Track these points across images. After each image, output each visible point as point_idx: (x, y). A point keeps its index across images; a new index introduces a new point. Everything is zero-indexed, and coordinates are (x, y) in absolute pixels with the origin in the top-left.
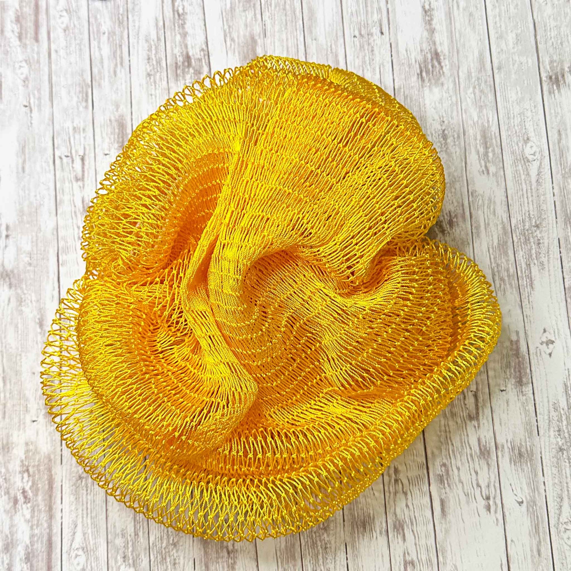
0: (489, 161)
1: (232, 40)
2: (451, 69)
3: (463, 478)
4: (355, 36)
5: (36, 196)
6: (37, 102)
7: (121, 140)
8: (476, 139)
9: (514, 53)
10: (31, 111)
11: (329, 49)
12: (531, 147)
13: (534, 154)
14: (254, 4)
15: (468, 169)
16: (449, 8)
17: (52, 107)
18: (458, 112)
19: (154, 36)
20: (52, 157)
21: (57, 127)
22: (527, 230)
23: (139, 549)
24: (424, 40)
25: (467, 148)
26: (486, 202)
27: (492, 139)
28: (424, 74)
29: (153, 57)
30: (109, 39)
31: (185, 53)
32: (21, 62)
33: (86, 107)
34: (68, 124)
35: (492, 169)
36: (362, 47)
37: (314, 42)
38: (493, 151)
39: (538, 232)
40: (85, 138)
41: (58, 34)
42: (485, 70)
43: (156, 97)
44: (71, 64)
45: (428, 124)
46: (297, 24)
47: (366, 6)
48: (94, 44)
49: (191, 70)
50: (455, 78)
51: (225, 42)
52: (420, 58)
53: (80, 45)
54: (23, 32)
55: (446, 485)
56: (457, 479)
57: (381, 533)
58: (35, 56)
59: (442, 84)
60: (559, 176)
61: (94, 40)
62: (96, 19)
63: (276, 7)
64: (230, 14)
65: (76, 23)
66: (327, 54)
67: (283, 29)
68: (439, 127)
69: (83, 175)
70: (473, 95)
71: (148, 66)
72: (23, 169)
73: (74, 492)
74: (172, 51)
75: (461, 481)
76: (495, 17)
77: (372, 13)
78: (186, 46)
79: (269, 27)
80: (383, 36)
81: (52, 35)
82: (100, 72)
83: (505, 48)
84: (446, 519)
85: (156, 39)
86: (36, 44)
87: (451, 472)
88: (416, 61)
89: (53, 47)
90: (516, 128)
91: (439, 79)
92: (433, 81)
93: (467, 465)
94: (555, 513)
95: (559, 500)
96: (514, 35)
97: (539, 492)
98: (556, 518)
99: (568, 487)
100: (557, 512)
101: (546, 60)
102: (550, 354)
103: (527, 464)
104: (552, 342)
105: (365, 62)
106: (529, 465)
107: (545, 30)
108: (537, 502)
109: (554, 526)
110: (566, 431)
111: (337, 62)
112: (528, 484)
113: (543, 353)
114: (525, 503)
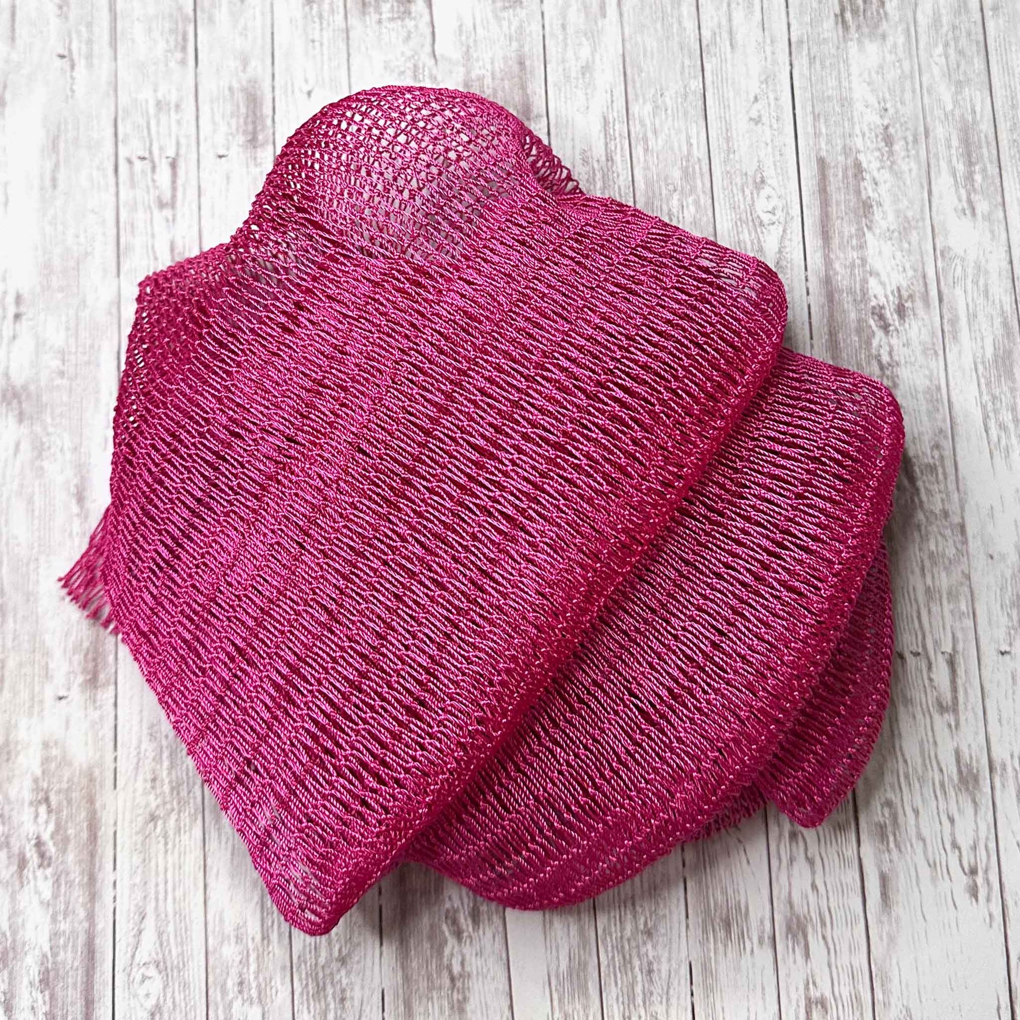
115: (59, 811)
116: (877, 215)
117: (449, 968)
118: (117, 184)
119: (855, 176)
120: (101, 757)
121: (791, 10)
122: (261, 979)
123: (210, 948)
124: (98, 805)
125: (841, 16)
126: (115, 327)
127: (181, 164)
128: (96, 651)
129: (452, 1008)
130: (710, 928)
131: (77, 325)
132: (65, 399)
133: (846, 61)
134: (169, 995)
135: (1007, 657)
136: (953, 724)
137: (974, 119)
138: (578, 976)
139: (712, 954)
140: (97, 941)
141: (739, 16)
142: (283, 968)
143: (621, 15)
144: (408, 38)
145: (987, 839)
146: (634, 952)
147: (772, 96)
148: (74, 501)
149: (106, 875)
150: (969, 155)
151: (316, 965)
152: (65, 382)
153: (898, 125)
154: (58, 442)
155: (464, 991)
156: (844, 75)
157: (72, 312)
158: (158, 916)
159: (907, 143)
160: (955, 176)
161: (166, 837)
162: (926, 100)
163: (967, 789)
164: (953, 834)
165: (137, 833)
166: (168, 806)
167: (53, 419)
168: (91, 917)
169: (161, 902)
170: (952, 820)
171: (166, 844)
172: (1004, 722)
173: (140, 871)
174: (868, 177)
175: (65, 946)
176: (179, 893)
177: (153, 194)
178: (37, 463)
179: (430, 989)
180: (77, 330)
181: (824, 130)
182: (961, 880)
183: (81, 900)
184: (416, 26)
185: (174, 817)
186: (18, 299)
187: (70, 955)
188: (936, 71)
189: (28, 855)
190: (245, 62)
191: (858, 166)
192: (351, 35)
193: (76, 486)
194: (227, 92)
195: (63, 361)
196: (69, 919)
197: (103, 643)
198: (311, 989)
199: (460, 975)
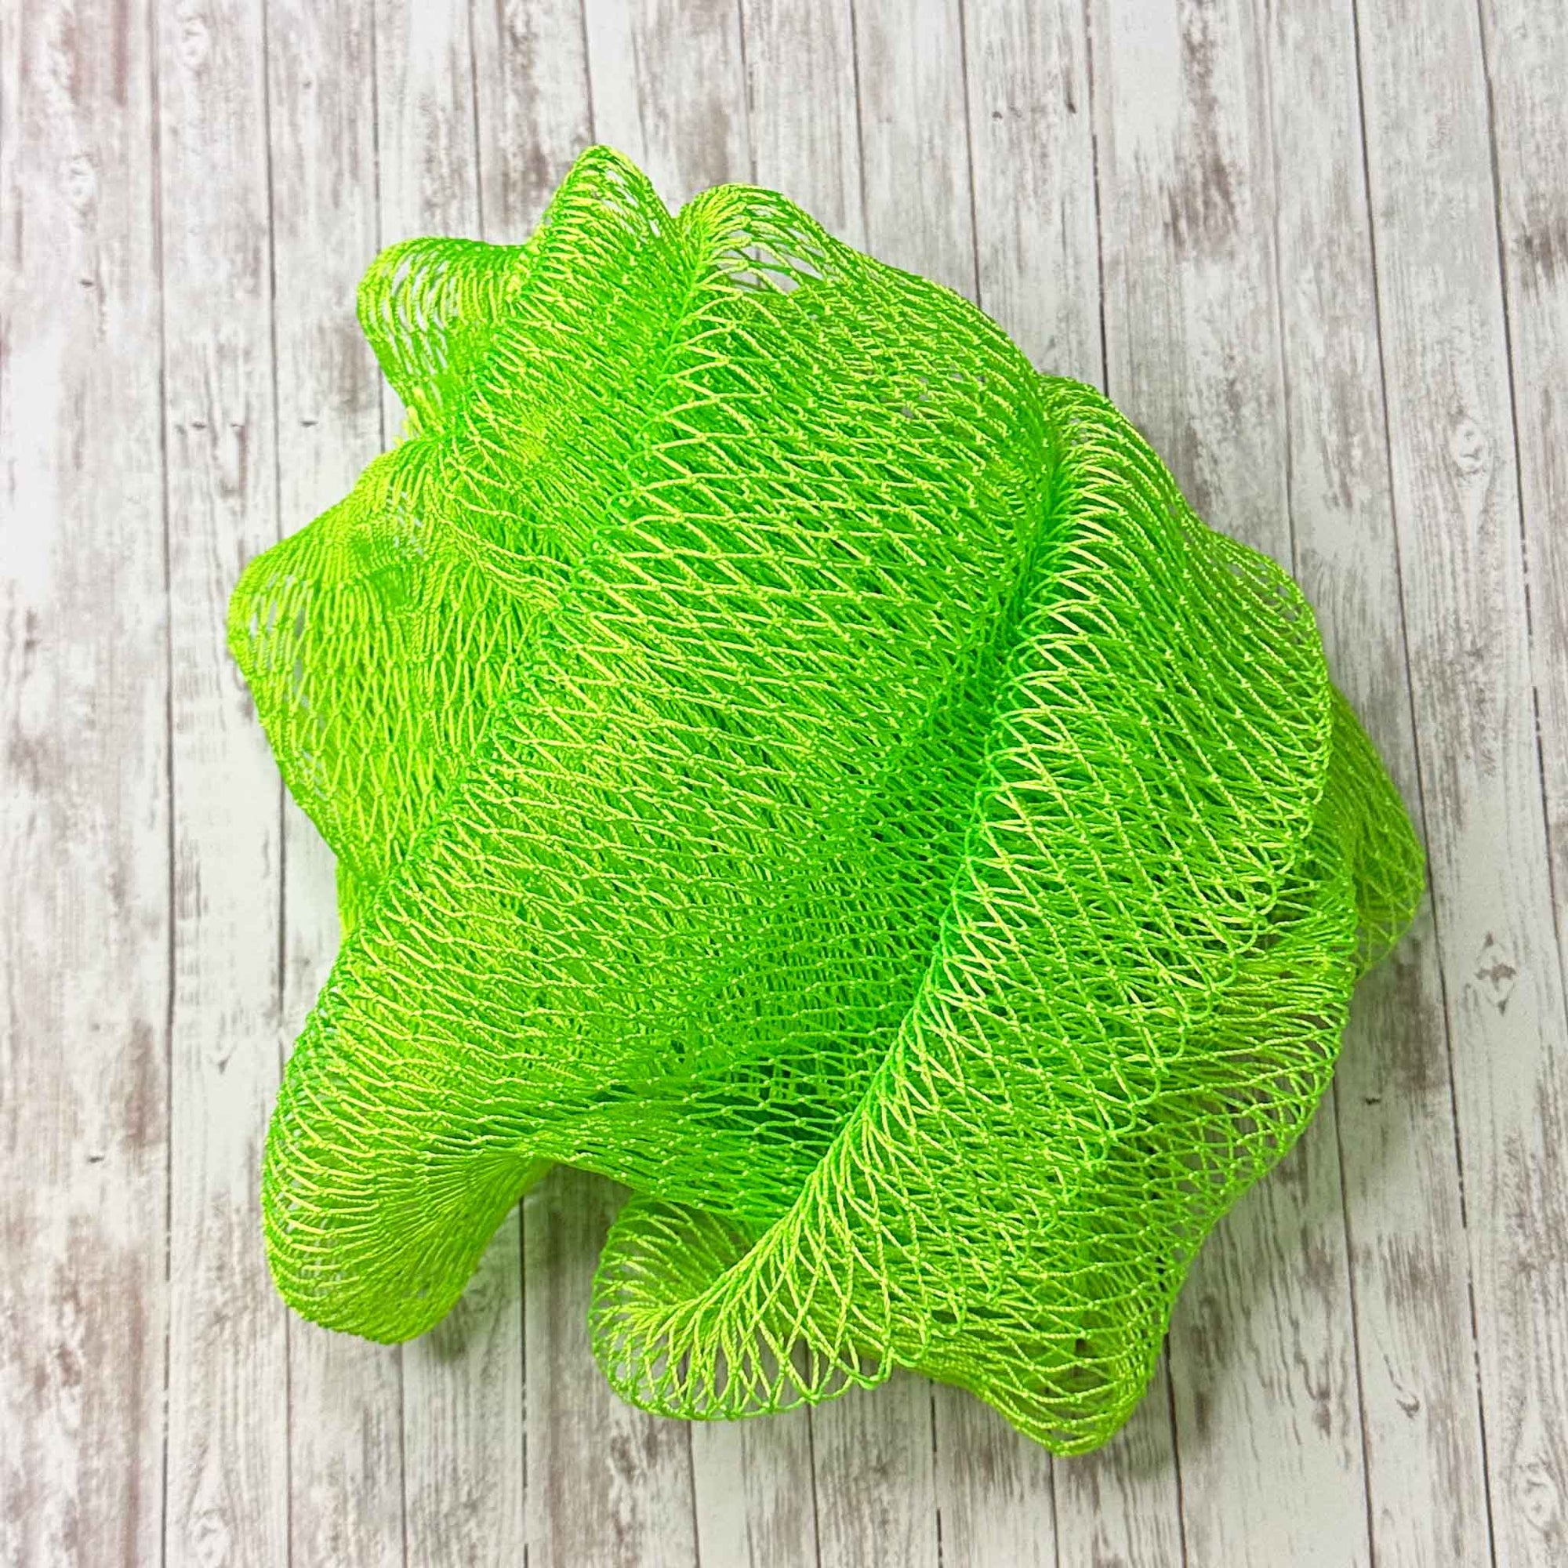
0: (1352, 470)
1: (662, 114)
2: (1257, 212)
3: (1259, 1339)
4: (997, 115)
5: (110, 534)
6: (117, 271)
7: (348, 384)
8: (1318, 410)
9: (1432, 172)
10: (102, 297)
11: (926, 146)
12: (1469, 434)
13: (1475, 455)
14: (724, 16)
15: (1294, 492)
16: (1258, 41)
17: (161, 286)
18: (1271, 332)
19: (444, 96)
20: (157, 426)
21: (173, 344)
22: (1451, 664)
23: (376, 1516)
24: (1187, 129)
25: (1294, 431)
26: (1342, 584)
27: (1361, 410)
28: (1183, 225)
29: (442, 155)
30: (320, 102)
31: (529, 147)
32: (76, 158)
33: (254, 291)
34: (204, 337)
35: (1361, 493)
36: (1015, 144)
37: (885, 125)
39: (1479, 669)
40: (249, 375)
41: (180, 83)
42: (1349, 219)
44: (214, 167)
45: (1189, 364)
46: (841, 75)
47: (1031, 31)
48: (280, 113)
50: (1266, 239)
51: (642, 117)
52: (1173, 180)
53: (240, 114)
54: (84, 75)
55: (1213, 1355)
56: (1241, 1340)
57: (1034, 1484)
58: (116, 143)
59: (1232, 255)
60: (1543, 517)
61: (280, 101)
62: (286, 44)
63: (782, 25)
64: (656, 43)
65: (230, 54)
66: (919, 164)
67: (802, 87)
68: (1221, 374)
69: (243, 479)
70: (1313, 288)
71: (427, 181)
72: (77, 457)
73: (200, 1356)
74: (495, 139)
75: (1252, 1347)
76: (1382, 68)
77: (1046, 49)
78: (534, 129)
79: (761, 81)
80: (1074, 117)
81: (163, 85)
82: (294, 195)
83: (1405, 157)
84: (1207, 1447)
85: (450, 107)
86: (118, 111)
87: (1226, 1321)
88: (1161, 188)
89: (165, 118)
90: (1429, 380)
91: (1222, 239)
92: (1207, 245)
93: (1271, 1304)
94: (1504, 1440)
95: (1514, 1403)
96: (1433, 121)
97: (1461, 1382)
98: (1507, 1452)
99: (1539, 1368)
100: (1510, 1436)
101: (1517, 192)
102: (1502, 1006)
103: (1431, 1305)
104: (1509, 972)
105: (1021, 186)
106: (1437, 1305)
107: (1519, 111)
108: (1456, 1409)
109: (1501, 1474)
110: (1539, 1216)
111: (947, 186)
112: (1435, 1359)
113: (1482, 1001)
114: (1423, 1408)
115: (91, 1309)
116: (1216, 506)
117: (616, 1517)
118: (164, 464)
119: (1187, 451)
120: (149, 1237)
121: (1102, 216)
122: (362, 1533)
123: (295, 1491)
124: (145, 1301)
125: (1173, 226)
126: (164, 660)
127: (253, 435)
128: (142, 1097)
130: (965, 1465)
131: (112, 657)
132: (96, 758)
133: (1179, 290)
134: (238, 1554)
135: (1376, 1107)
136: (1299, 1194)
137: (1354, 370)
138: (788, 1529)
139: (968, 1500)
140: (142, 1483)
141: (1029, 226)
142: (393, 1518)
143: (866, 225)
145: (1344, 1351)
146: (863, 1497)
147: (1073, 337)
148: (110, 897)
149: (154, 1395)
150: (1345, 420)
151: (437, 1512)
152: (95, 736)
153: (1248, 381)
154: (87, 815)
155: (635, 1546)
156: (1175, 309)
157: (104, 640)
158: (223, 1448)
159: (1260, 405)
160: (1325, 452)
161: (236, 1343)
162: (1288, 344)
163: (1318, 1284)
164: (1296, 1343)
165: (197, 1339)
166: (240, 1304)
167: (80, 786)
168: (133, 1451)
169: (229, 1431)
170: (1295, 1324)
171: (237, 1353)
172: (1370, 1196)
173: (200, 1389)
174: (1203, 451)
175: (98, 1490)
176: (253, 1419)
177: (214, 477)
178: (60, 845)
179: (589, 1545)
180: (111, 664)
181: (1145, 387)
182: (1308, 1406)
183: (120, 1428)
185: (247, 1318)
186: (31, 621)
187: (104, 1501)
188: (1304, 304)
189: (49, 1369)
190: (341, 291)
191: (1191, 437)
193: (113, 876)
194: (315, 332)
195: (93, 706)
196: (104, 1453)
197: (152, 1087)
198: (430, 1544)
199: (630, 1527)
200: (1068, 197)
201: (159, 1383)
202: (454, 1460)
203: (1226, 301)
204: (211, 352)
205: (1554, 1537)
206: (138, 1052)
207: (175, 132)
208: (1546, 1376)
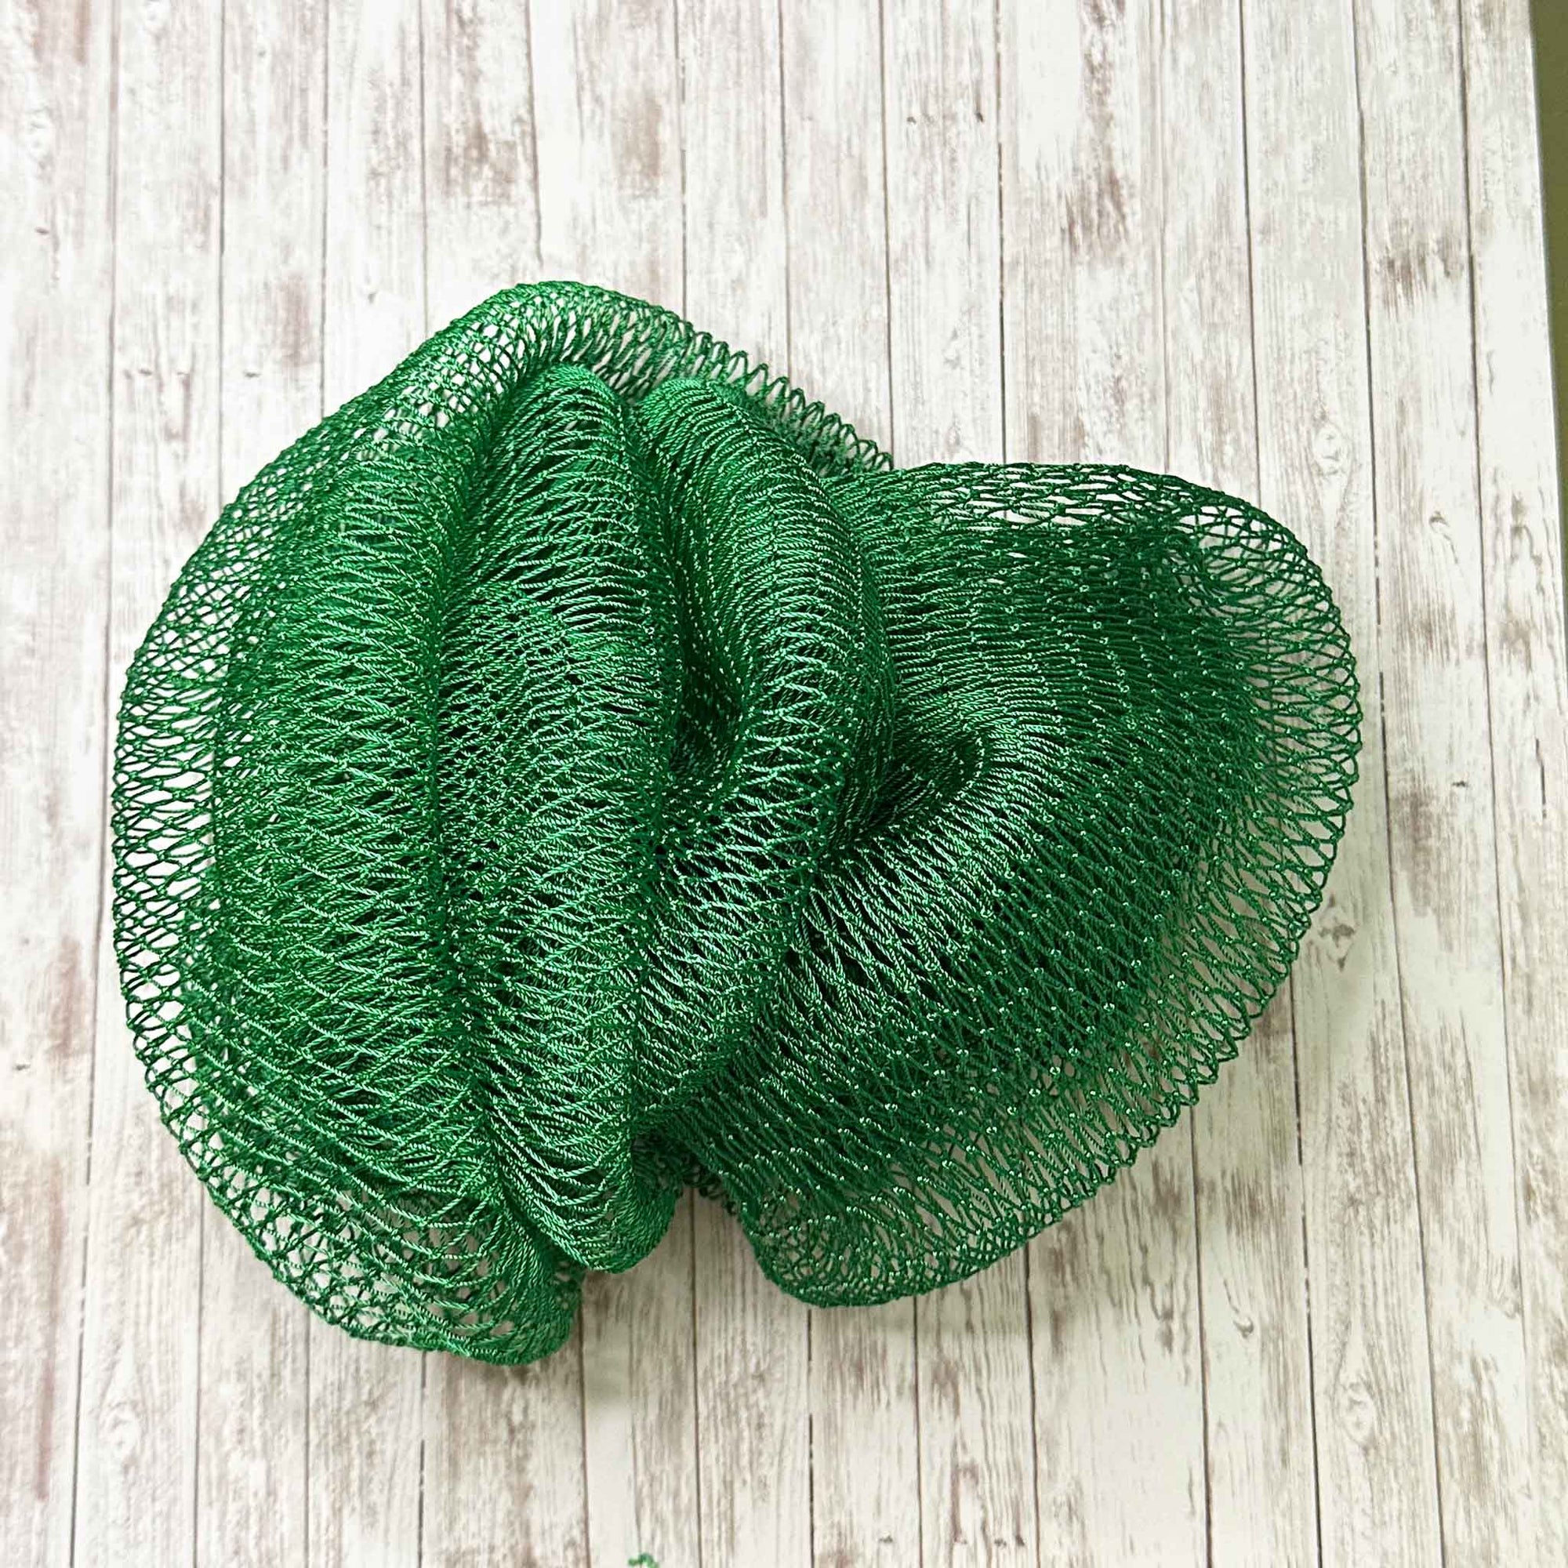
1: (598, 100)
2: (1144, 225)
3: (1111, 1264)
4: (911, 120)
5: (56, 472)
6: (72, 221)
7: (291, 339)
8: (1195, 409)
9: (1305, 194)
10: (56, 245)
11: (844, 147)
12: (1330, 438)
13: (1335, 457)
14: (659, 12)
16: (1153, 65)
17: (114, 238)
18: (1155, 334)
19: (392, 72)
20: (106, 371)
21: (122, 292)
24: (1085, 142)
25: (1173, 428)
27: (1234, 411)
28: (1078, 231)
29: (388, 127)
30: (273, 70)
31: (471, 124)
32: (37, 112)
33: (204, 247)
34: (154, 288)
36: (927, 149)
37: (807, 124)
38: (1236, 441)
40: (196, 327)
41: (140, 47)
42: (1230, 233)
43: (390, 233)
44: (169, 127)
45: (1080, 362)
46: (768, 74)
47: (945, 44)
48: (234, 80)
49: (487, 172)
50: (1153, 247)
51: (580, 104)
52: (1071, 189)
53: (196, 79)
54: (47, 32)
55: (1068, 1277)
56: (1095, 1263)
57: (900, 1393)
58: (76, 101)
59: (1122, 261)
60: (1394, 517)
61: (236, 68)
62: (242, 15)
63: (713, 24)
64: (595, 36)
65: (188, 20)
66: (838, 161)
67: (730, 84)
68: (1109, 372)
69: (186, 426)
70: (1195, 295)
71: (373, 152)
72: (27, 397)
74: (440, 115)
75: (1105, 1270)
76: (1264, 97)
77: (959, 62)
78: (477, 108)
79: (693, 75)
80: (983, 126)
81: (123, 50)
82: (244, 158)
83: (1283, 180)
84: (1061, 1363)
85: (397, 82)
86: (79, 69)
87: (1081, 1247)
88: (1059, 196)
89: (124, 78)
90: (1296, 385)
91: (1113, 247)
92: (1099, 251)
93: (1121, 1228)
94: (1330, 1361)
95: (1340, 1328)
96: (1309, 147)
97: (1292, 1306)
98: (1331, 1374)
99: (1363, 1296)
100: (1335, 1357)
101: (1381, 216)
102: (1342, 963)
103: (1268, 1233)
104: (1349, 932)
105: (931, 188)
106: (1273, 1235)
107: (1388, 141)
108: (1287, 1331)
109: (1326, 1392)
110: (1368, 1156)
111: (862, 183)
112: (1269, 1285)
113: (1324, 957)
114: (1257, 1332)
115: (13, 1211)
117: (508, 1416)
118: (111, 406)
119: (1075, 441)
120: (71, 1144)
121: (1005, 219)
122: (267, 1426)
123: (204, 1387)
124: (64, 1203)
125: (1068, 231)
126: (104, 593)
127: (197, 383)
129: (509, 1467)
130: (837, 1374)
131: (53, 589)
132: (35, 684)
133: (1072, 292)
134: (148, 1444)
137: (1229, 373)
138: (670, 1430)
139: (838, 1405)
140: (58, 1375)
141: (937, 225)
142: (296, 1413)
143: (786, 214)
144: (505, 230)
145: (1187, 1276)
146: (742, 1401)
147: (974, 329)
148: (44, 817)
149: (71, 1293)
150: (1219, 419)
151: (339, 1409)
152: (34, 663)
153: (1132, 378)
154: (25, 741)
155: (526, 1444)
156: (1068, 309)
157: (46, 572)
158: (137, 1345)
159: (1142, 401)
160: (1200, 447)
161: (151, 1246)
162: (1170, 347)
163: (1165, 1212)
164: (1145, 1268)
165: (114, 1241)
166: (157, 1208)
167: (18, 710)
168: (50, 1344)
169: (142, 1328)
170: (1144, 1250)
172: (1216, 1133)
173: (116, 1288)
174: (1089, 441)
175: (16, 1380)
176: (166, 1318)
177: (159, 421)
179: (483, 1442)
180: (53, 598)
181: (1038, 379)
182: (1152, 1326)
183: (38, 1322)
184: (516, 215)
185: (163, 1220)
187: (21, 1391)
188: (1185, 309)
190: (287, 251)
191: (1079, 428)
192: (431, 221)
193: (48, 798)
194: (261, 291)
195: (34, 635)
196: (22, 1347)
197: (79, 1000)
198: (331, 1439)
199: (522, 1425)
200: (974, 198)
201: (77, 1280)
202: (357, 1360)
203: (1115, 304)
204: (160, 301)
205: (1372, 1451)
206: (65, 967)
207: (132, 92)
208: (1370, 1303)
